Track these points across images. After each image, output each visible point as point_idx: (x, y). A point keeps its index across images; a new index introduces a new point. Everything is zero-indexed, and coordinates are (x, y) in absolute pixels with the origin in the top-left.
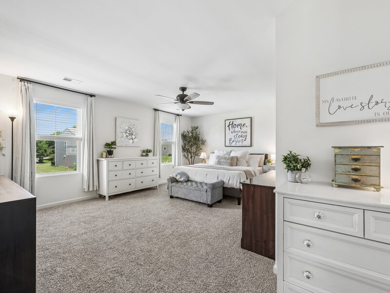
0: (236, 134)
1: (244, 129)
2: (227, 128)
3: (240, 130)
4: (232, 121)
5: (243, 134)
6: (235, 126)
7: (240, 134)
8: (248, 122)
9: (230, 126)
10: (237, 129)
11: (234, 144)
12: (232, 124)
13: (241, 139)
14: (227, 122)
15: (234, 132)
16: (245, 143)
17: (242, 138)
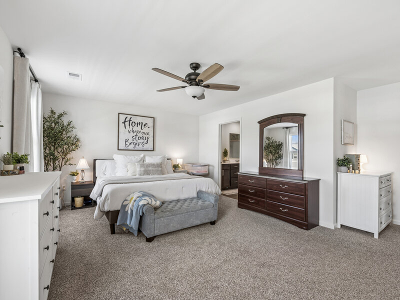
0: (135, 134)
1: (145, 130)
2: (122, 125)
3: (140, 130)
4: (129, 117)
5: (144, 135)
6: (133, 124)
7: (140, 135)
8: (150, 122)
9: (127, 123)
10: (135, 128)
11: (131, 147)
12: (130, 121)
13: (141, 141)
14: (122, 118)
15: (133, 131)
16: (146, 147)
17: (143, 141)
